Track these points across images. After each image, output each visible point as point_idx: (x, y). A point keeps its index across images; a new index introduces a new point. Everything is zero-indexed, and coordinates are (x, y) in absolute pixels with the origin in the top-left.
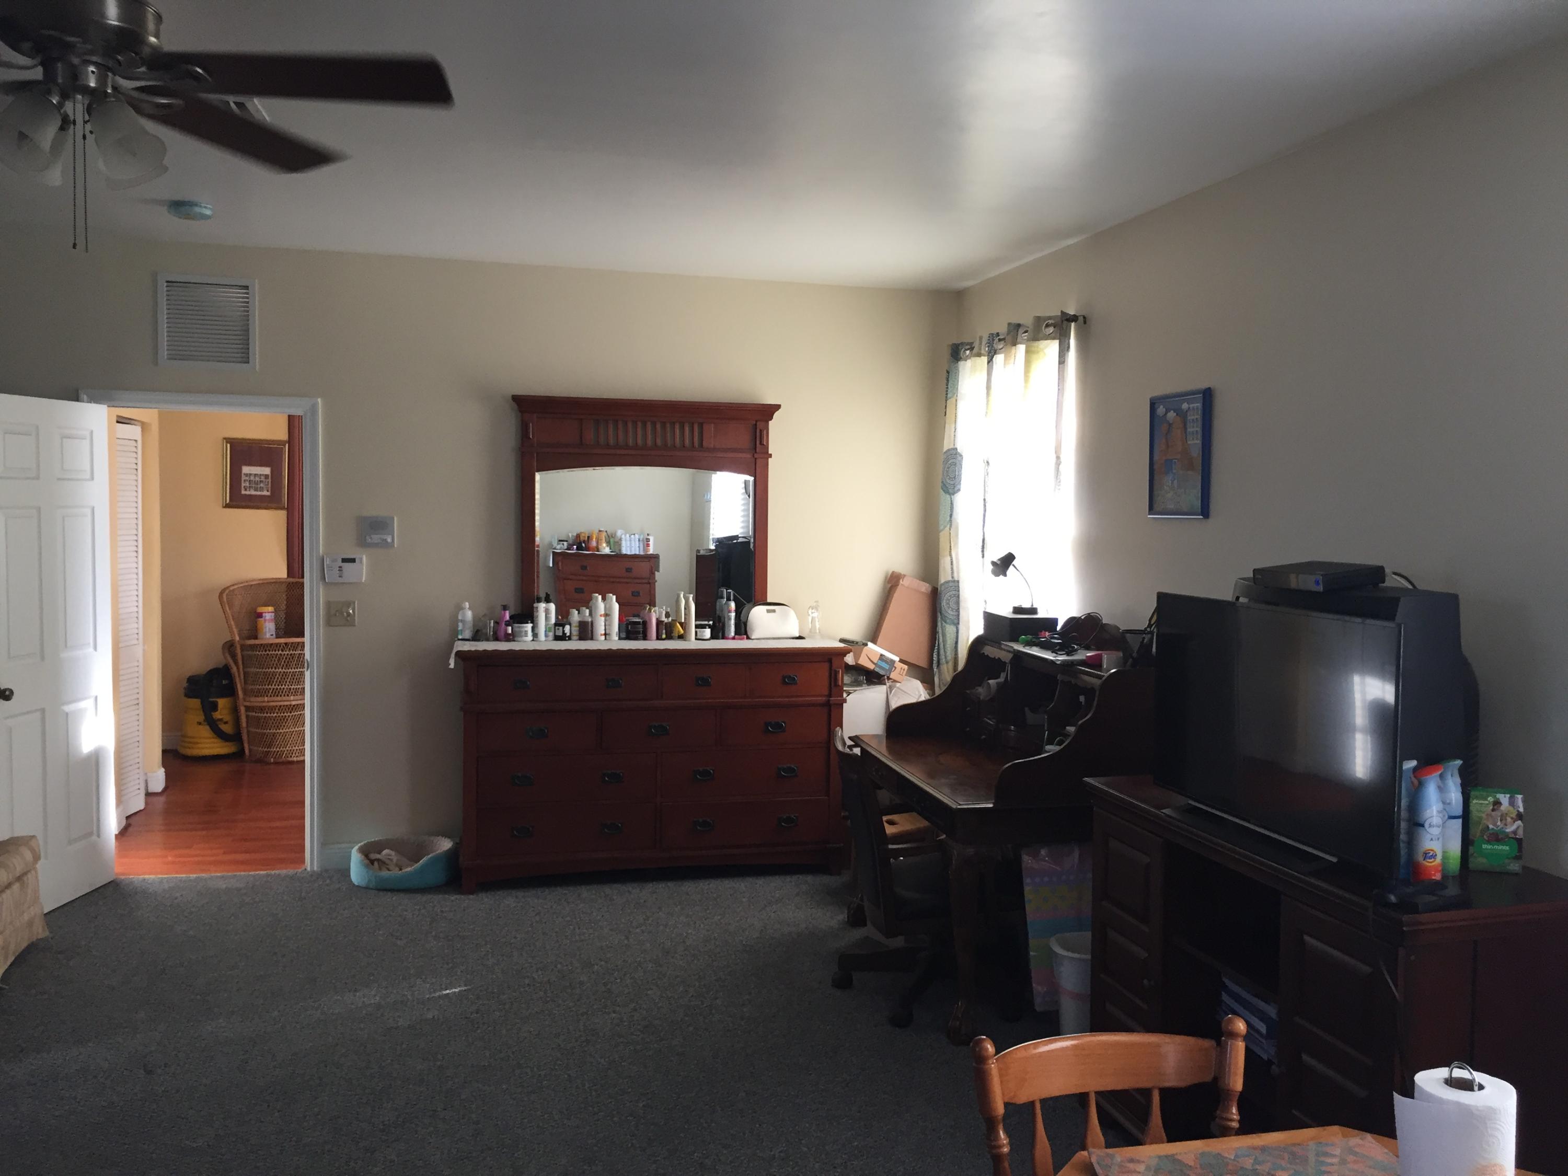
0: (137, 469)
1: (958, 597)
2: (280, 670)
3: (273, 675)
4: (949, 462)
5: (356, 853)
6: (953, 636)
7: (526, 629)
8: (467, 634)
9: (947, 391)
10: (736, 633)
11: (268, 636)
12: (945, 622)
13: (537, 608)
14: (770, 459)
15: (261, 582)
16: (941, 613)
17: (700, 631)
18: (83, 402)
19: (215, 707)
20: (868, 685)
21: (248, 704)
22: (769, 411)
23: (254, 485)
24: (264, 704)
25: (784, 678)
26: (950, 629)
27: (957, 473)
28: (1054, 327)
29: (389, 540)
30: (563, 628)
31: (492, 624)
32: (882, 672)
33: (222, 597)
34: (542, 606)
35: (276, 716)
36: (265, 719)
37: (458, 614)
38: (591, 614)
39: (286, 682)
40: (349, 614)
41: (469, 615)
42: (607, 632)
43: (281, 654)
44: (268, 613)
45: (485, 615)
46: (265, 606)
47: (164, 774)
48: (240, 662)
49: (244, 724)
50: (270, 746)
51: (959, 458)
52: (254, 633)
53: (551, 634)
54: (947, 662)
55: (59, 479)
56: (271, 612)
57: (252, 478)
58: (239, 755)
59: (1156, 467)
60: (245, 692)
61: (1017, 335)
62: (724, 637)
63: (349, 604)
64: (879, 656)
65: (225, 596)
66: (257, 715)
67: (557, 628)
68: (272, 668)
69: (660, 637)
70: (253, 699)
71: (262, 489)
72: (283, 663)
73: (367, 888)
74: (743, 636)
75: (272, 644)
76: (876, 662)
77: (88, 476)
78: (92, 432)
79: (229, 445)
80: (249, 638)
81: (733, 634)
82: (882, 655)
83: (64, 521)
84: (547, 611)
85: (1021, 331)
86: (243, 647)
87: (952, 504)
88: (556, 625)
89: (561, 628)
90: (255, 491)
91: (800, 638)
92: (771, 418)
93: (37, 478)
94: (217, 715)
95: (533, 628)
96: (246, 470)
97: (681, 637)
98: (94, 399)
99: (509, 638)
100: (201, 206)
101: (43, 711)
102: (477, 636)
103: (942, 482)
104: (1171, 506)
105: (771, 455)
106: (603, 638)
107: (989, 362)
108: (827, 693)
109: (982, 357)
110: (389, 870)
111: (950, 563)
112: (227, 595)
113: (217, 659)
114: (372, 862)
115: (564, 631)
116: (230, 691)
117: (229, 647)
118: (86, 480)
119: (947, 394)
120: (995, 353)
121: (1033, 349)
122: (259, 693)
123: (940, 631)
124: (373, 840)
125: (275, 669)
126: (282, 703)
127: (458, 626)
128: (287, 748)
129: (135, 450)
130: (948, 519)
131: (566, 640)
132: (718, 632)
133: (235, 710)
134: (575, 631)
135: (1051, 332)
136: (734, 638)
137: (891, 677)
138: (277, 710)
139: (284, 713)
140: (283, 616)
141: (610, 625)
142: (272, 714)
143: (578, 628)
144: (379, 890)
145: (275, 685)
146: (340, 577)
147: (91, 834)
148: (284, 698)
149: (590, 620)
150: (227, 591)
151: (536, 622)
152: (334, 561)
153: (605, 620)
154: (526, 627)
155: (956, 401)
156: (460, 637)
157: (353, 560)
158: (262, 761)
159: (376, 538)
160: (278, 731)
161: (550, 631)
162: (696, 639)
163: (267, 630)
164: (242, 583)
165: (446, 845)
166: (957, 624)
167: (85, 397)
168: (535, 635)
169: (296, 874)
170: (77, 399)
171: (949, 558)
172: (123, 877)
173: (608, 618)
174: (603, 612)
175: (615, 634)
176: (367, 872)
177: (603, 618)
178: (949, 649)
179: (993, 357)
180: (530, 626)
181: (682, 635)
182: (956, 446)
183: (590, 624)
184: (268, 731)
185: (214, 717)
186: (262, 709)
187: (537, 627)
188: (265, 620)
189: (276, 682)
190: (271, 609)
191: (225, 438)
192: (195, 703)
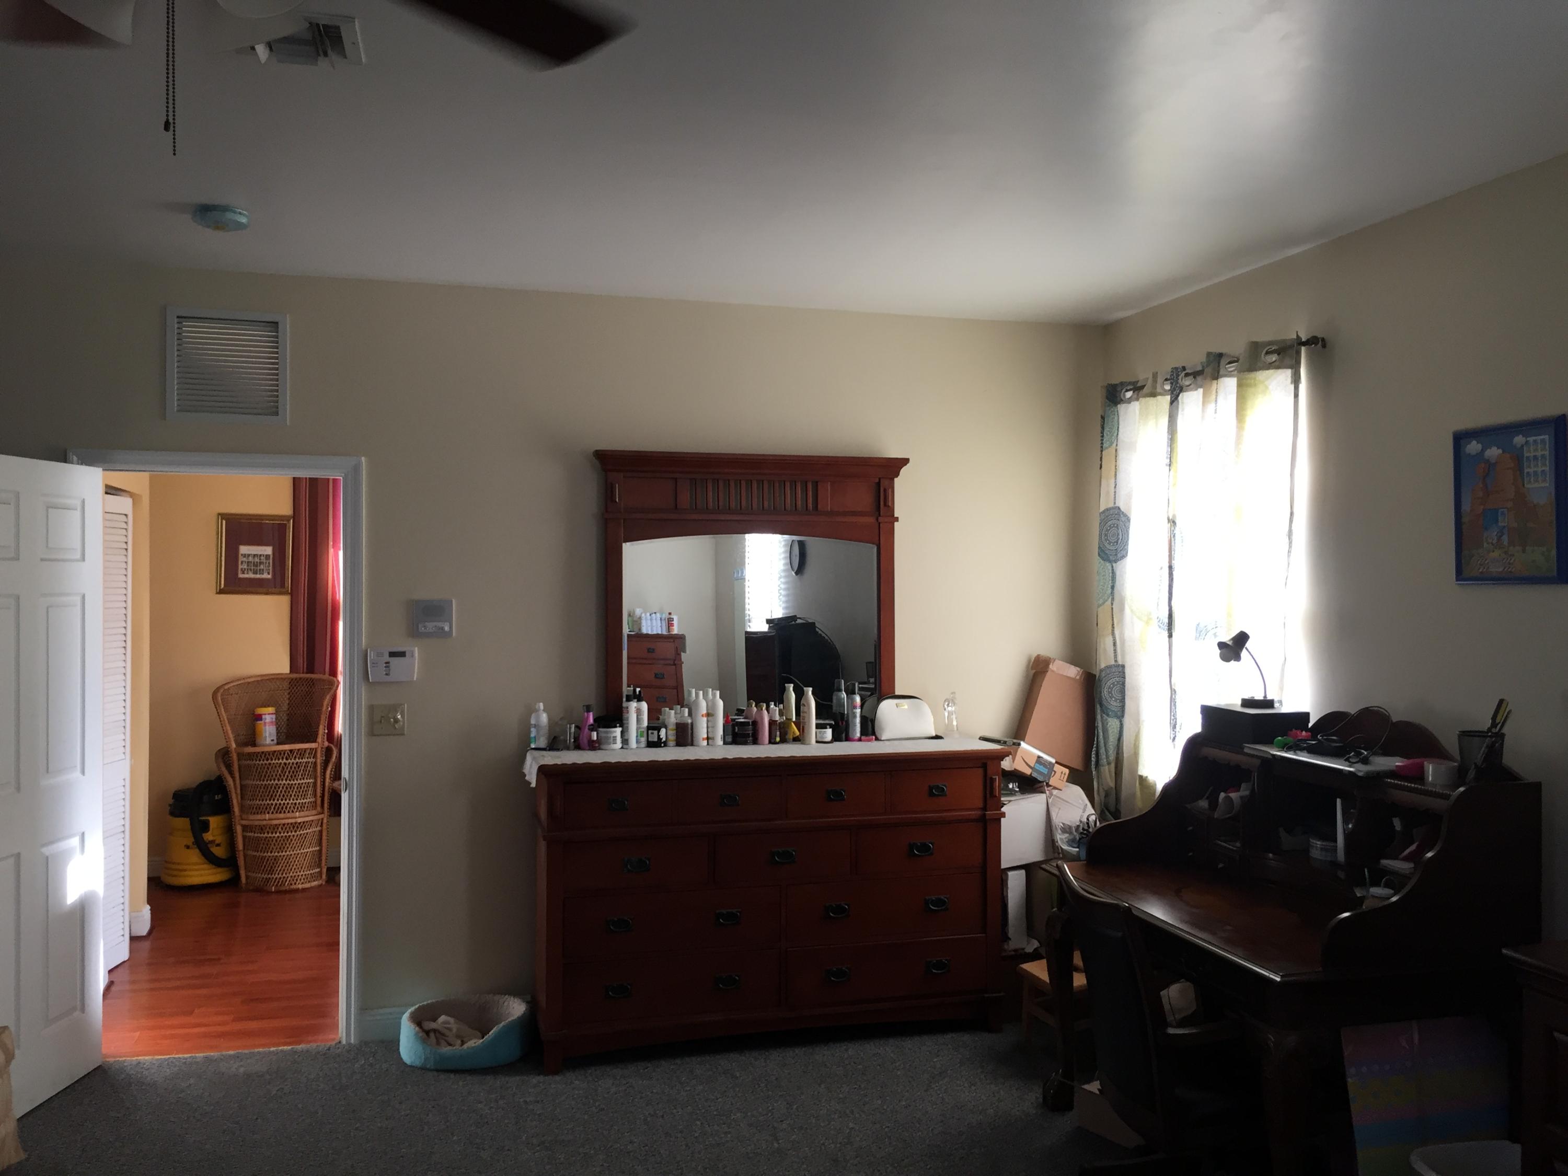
0: (126, 549)
1: (1123, 684)
2: (284, 782)
3: (275, 788)
4: (1110, 523)
5: (407, 1020)
6: (1116, 731)
7: (614, 735)
8: (542, 742)
9: (1102, 440)
10: (862, 734)
11: (268, 741)
12: (1108, 715)
13: (627, 708)
14: (896, 523)
15: (259, 679)
16: (1101, 705)
17: (820, 732)
18: (72, 463)
19: (205, 827)
20: (1022, 794)
21: (244, 822)
22: (895, 466)
23: (255, 566)
24: (265, 823)
25: (931, 788)
26: (1113, 724)
27: (1120, 537)
28: (1278, 355)
29: (447, 629)
30: (659, 732)
31: (573, 730)
32: (1040, 778)
33: (216, 698)
34: (633, 705)
35: (278, 837)
36: (265, 840)
37: (530, 717)
38: (690, 714)
39: (291, 796)
40: (396, 721)
41: (544, 718)
42: (710, 736)
43: (285, 764)
44: (268, 715)
45: (561, 719)
46: (265, 707)
47: (150, 912)
48: (237, 775)
49: (240, 846)
50: (271, 872)
51: (1123, 519)
52: (251, 738)
53: (643, 740)
54: (1109, 764)
55: (42, 560)
56: (272, 714)
57: (251, 559)
58: (233, 883)
59: (1465, 519)
60: (242, 808)
61: (1219, 366)
62: (848, 739)
63: (394, 708)
64: (1036, 758)
65: (219, 695)
66: (256, 835)
67: (650, 732)
68: (274, 780)
69: (773, 741)
70: (252, 817)
71: (261, 572)
72: (287, 773)
73: (423, 1069)
74: (871, 737)
75: (275, 751)
76: (1032, 766)
77: (78, 556)
78: (83, 501)
79: (224, 522)
80: (246, 744)
81: (858, 735)
82: (1039, 757)
83: (47, 612)
84: (639, 712)
85: (1223, 361)
86: (240, 756)
87: (1113, 572)
88: (649, 728)
89: (656, 732)
90: (254, 573)
91: (937, 737)
92: (897, 475)
93: (17, 558)
94: (208, 836)
95: (622, 733)
96: (244, 549)
97: (796, 740)
98: (87, 460)
99: (594, 746)
100: (235, 212)
101: (18, 856)
102: (554, 744)
103: (1099, 548)
104: (1496, 569)
105: (897, 518)
106: (705, 743)
107: (1172, 403)
108: (981, 805)
109: (1159, 397)
110: (450, 1045)
111: (1112, 644)
112: (222, 695)
113: (209, 768)
114: (427, 1033)
115: (659, 736)
116: (224, 808)
117: (224, 755)
118: (77, 560)
119: (1102, 443)
120: (1181, 390)
121: (1249, 381)
122: (260, 810)
123: (1100, 725)
124: (425, 1003)
125: (279, 780)
126: (286, 821)
127: (530, 732)
128: (291, 874)
129: (124, 526)
130: (1109, 591)
131: (661, 747)
132: (842, 733)
133: (229, 830)
134: (672, 737)
135: (1274, 359)
136: (860, 740)
137: (1050, 783)
138: (280, 829)
139: (288, 832)
140: (285, 718)
141: (713, 727)
142: (274, 835)
143: (675, 732)
144: (437, 1070)
145: (278, 800)
146: (387, 674)
147: (74, 1009)
148: (288, 815)
149: (690, 721)
150: (222, 691)
151: (625, 725)
152: (380, 655)
153: (708, 721)
154: (615, 732)
155: (1116, 450)
156: (533, 746)
157: (402, 654)
158: (261, 890)
159: (431, 626)
160: (280, 854)
161: (642, 736)
162: (817, 742)
163: (267, 735)
164: (238, 680)
165: (516, 1008)
166: (1121, 714)
167: (75, 458)
168: (625, 741)
169: (329, 1049)
170: (65, 460)
171: (1110, 638)
172: (111, 1060)
173: (710, 718)
174: (704, 711)
175: (720, 737)
176: (423, 1049)
177: (705, 719)
178: (1111, 747)
179: (1178, 396)
180: (618, 730)
181: (798, 736)
182: (1117, 505)
183: (690, 726)
184: (269, 854)
185: (205, 839)
186: (262, 829)
187: (627, 731)
188: (265, 723)
189: (280, 796)
190: (271, 710)
191: (219, 514)
192: (183, 823)
